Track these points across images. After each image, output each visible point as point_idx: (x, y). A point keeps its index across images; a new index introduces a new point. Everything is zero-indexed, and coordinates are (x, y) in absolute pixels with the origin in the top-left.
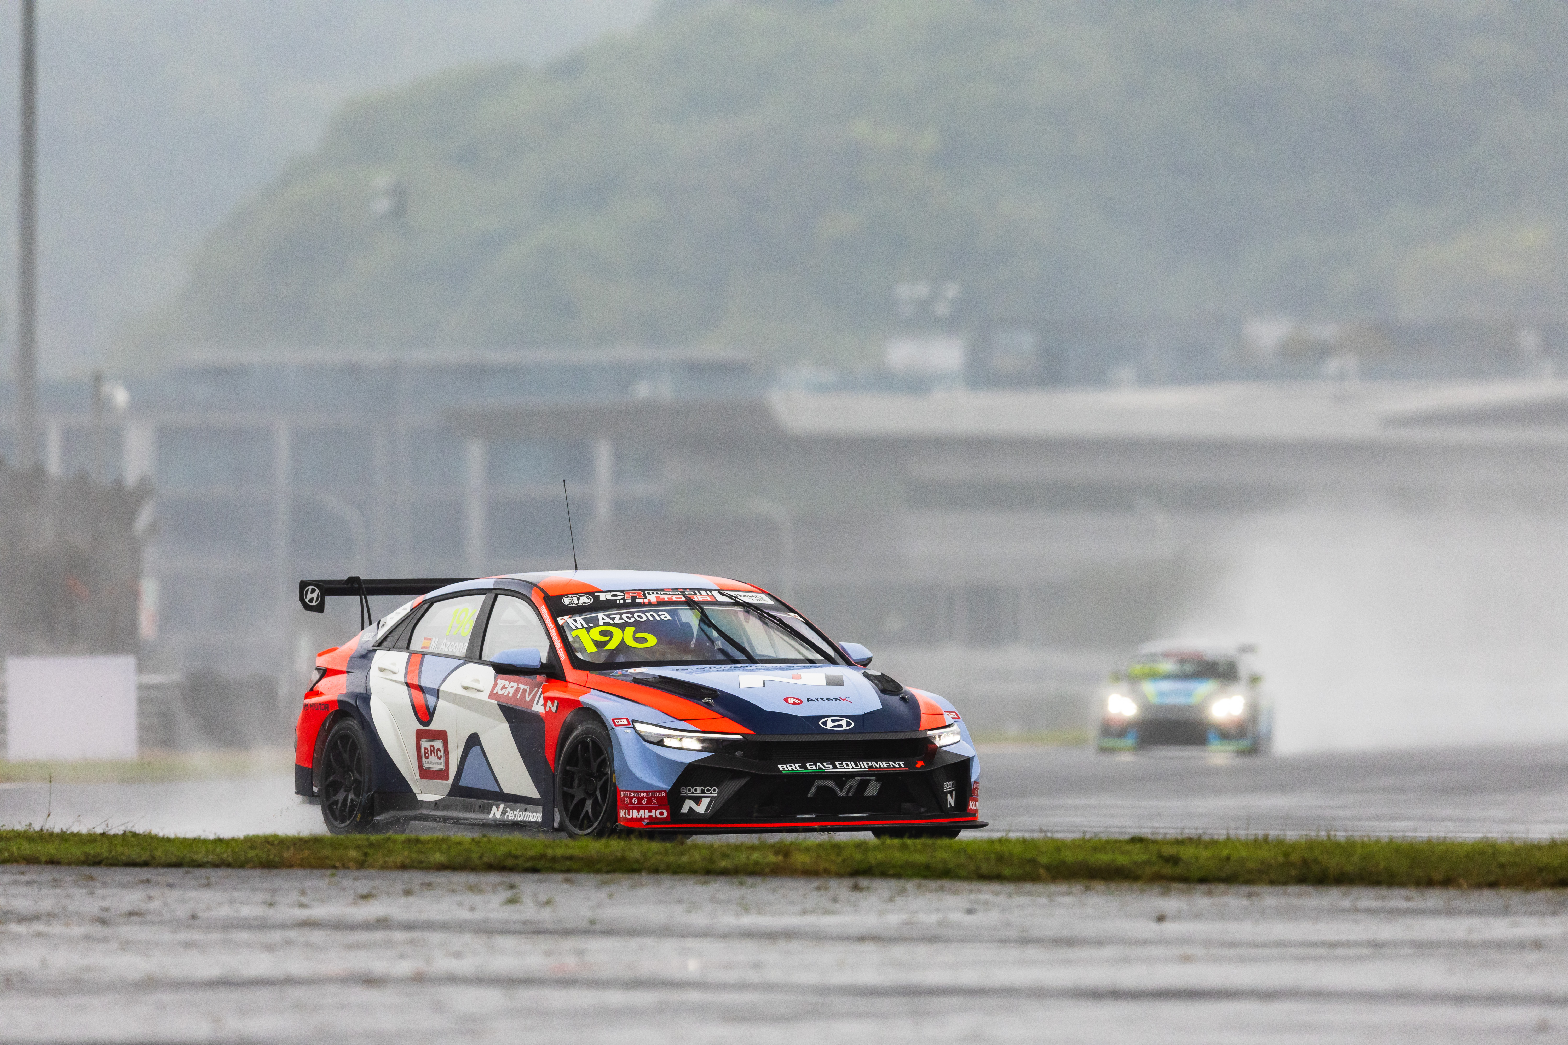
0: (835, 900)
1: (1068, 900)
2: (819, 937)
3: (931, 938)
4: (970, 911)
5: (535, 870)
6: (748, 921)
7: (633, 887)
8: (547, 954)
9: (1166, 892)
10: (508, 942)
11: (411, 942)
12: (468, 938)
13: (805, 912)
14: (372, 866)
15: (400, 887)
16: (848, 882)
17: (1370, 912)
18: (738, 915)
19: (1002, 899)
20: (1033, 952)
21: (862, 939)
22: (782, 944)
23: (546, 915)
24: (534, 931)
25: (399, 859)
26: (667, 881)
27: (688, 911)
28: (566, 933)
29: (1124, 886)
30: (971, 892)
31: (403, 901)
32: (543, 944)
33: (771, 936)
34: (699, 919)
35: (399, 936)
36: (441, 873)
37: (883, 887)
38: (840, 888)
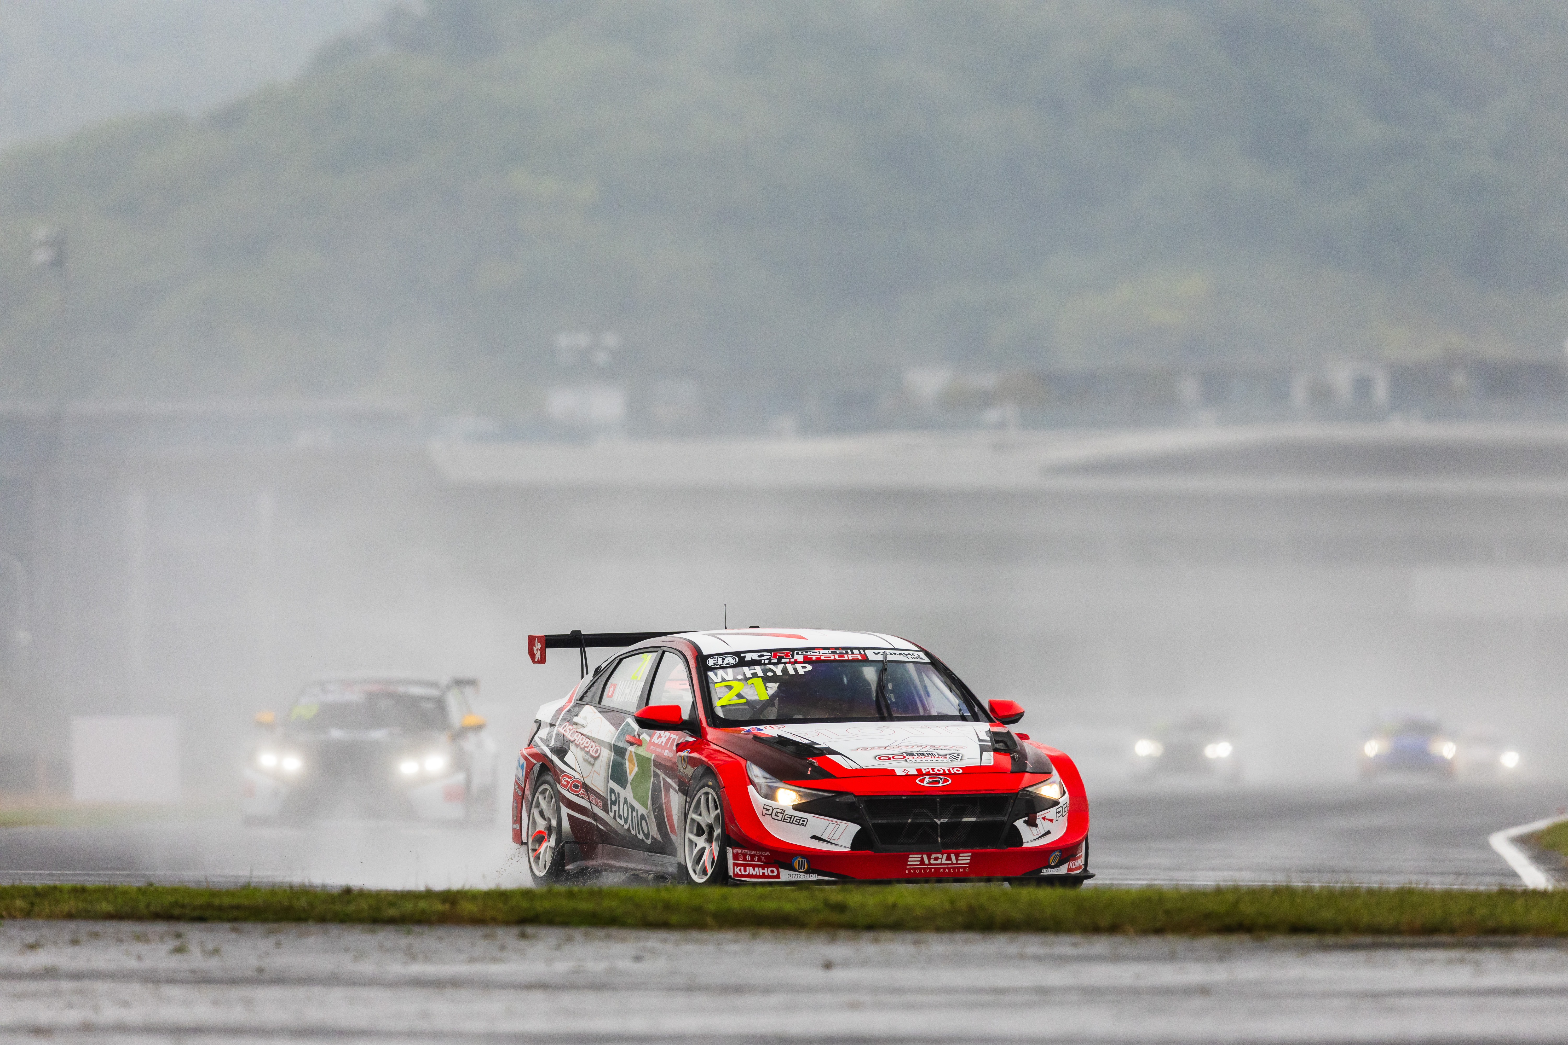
0: (502, 948)
1: (735, 947)
2: (487, 985)
3: (599, 986)
4: (638, 959)
5: (201, 919)
6: (417, 969)
7: (300, 936)
8: (215, 1003)
9: (833, 939)
10: (175, 992)
11: (80, 992)
12: (136, 987)
13: (472, 960)
14: (39, 916)
15: (67, 936)
16: (515, 930)
17: (1038, 958)
18: (405, 963)
19: (669, 947)
20: (701, 1000)
21: (530, 986)
22: (450, 992)
23: (213, 965)
24: (202, 979)
25: (66, 908)
26: (335, 930)
27: (356, 959)
28: (234, 982)
29: (791, 934)
30: (638, 939)
31: (69, 950)
32: (210, 992)
33: (437, 984)
34: (367, 968)
35: (66, 985)
36: (107, 923)
37: (550, 936)
38: (507, 936)
